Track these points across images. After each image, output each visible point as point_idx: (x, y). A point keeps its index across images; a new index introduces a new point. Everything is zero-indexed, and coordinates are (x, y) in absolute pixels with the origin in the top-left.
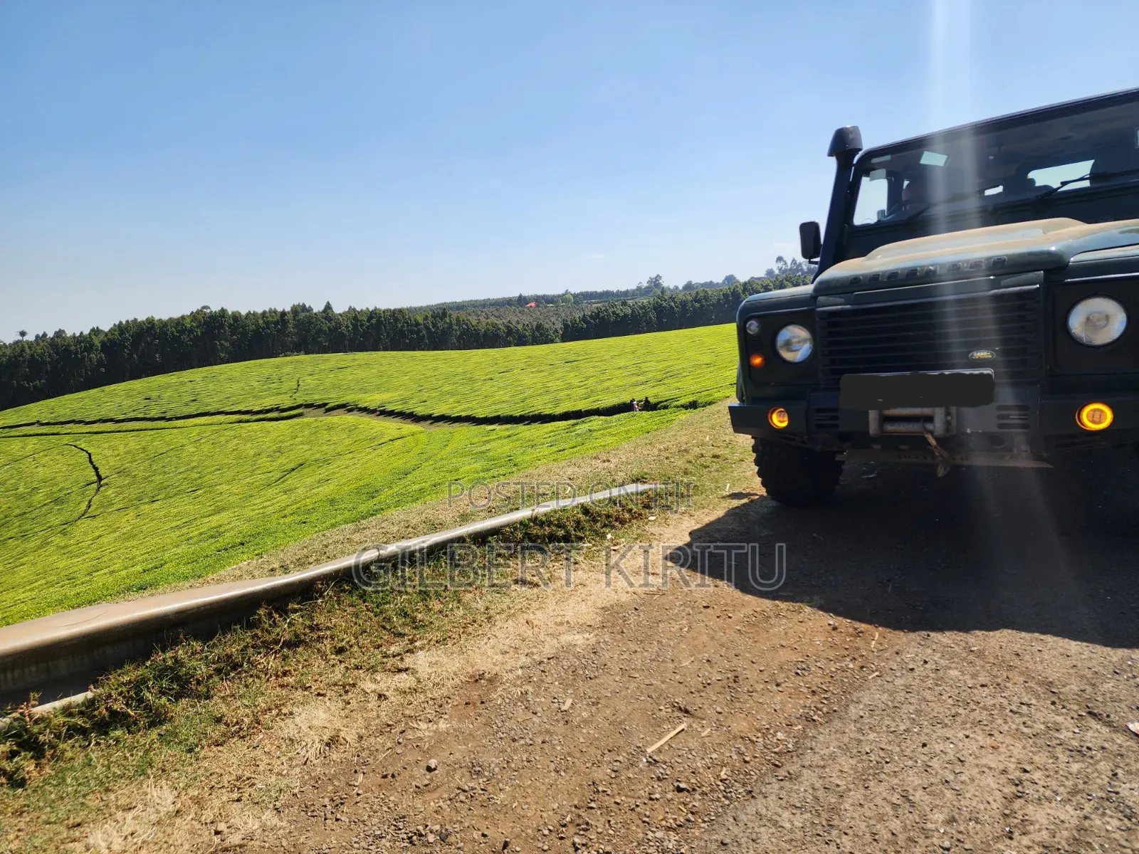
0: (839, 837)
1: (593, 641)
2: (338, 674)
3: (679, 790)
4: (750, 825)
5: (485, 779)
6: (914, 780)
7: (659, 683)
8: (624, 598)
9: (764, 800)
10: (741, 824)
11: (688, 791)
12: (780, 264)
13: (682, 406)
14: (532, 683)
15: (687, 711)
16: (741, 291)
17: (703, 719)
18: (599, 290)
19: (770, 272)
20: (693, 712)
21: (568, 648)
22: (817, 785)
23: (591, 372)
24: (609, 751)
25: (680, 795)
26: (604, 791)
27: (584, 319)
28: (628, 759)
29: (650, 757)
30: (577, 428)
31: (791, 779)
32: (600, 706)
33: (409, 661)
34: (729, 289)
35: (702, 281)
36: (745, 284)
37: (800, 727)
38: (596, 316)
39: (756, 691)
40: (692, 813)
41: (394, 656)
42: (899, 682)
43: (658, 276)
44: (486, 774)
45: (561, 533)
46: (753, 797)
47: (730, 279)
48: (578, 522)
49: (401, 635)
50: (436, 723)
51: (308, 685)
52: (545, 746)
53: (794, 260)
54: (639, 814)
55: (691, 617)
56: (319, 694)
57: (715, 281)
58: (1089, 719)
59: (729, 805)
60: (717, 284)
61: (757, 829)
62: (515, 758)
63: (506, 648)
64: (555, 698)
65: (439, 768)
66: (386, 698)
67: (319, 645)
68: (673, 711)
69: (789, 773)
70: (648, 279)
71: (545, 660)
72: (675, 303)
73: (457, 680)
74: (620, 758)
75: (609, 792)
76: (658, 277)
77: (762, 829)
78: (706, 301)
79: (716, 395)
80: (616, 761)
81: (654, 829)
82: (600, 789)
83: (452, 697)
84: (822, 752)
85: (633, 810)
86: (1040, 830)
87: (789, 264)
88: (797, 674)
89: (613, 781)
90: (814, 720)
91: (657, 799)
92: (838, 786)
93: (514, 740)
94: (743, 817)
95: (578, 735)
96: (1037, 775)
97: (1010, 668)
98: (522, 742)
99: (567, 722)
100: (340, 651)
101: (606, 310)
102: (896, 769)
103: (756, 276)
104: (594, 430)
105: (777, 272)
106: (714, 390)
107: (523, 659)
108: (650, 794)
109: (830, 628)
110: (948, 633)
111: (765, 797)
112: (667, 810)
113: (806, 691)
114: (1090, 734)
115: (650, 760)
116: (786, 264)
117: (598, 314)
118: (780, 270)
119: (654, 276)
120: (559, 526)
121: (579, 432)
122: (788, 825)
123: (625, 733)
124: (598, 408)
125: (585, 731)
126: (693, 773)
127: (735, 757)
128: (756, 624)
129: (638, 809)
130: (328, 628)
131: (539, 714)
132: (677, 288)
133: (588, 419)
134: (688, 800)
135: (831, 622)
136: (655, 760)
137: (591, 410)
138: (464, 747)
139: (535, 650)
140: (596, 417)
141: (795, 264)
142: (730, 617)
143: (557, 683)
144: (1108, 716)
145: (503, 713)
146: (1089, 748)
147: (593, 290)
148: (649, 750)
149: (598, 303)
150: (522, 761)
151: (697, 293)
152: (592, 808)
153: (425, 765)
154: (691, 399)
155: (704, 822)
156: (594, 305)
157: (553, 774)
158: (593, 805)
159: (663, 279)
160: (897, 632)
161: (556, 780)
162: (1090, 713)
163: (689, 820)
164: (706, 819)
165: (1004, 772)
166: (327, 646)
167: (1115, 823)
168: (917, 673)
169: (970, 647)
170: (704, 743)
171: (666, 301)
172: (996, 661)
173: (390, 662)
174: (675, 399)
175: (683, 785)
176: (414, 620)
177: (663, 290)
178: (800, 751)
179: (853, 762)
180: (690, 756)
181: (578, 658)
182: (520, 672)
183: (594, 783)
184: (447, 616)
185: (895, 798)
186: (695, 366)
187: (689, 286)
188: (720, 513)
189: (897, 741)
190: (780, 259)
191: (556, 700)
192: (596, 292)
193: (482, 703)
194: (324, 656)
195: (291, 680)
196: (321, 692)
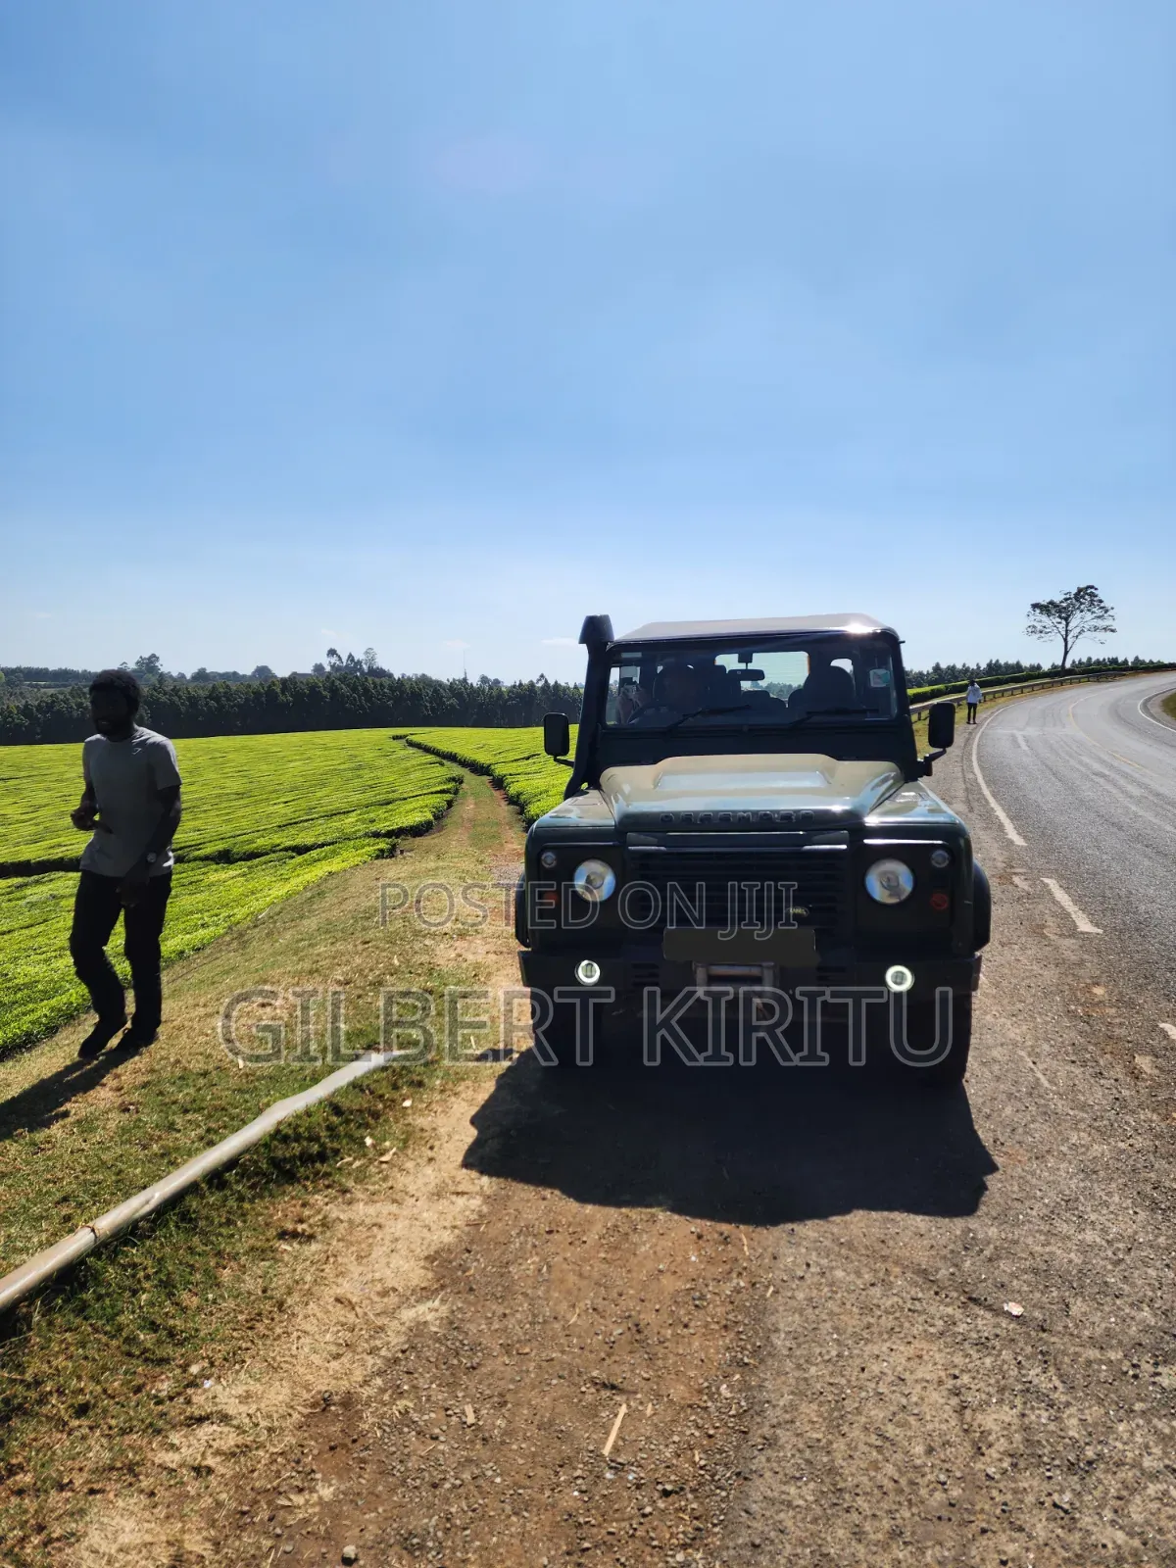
0: (854, 1501)
1: (444, 1310)
2: (98, 1452)
3: (666, 1494)
4: (768, 1514)
5: (434, 1553)
6: (878, 1414)
7: (560, 1355)
8: (448, 1237)
9: (761, 1480)
10: (758, 1517)
11: (677, 1493)
12: (334, 660)
13: (206, 858)
14: (406, 1395)
15: (613, 1387)
16: (278, 690)
17: (636, 1393)
18: (53, 667)
19: (319, 668)
20: (621, 1386)
21: (418, 1329)
22: (801, 1446)
23: (42, 797)
24: (561, 1466)
25: (670, 1499)
26: (587, 1523)
27: (26, 711)
28: (590, 1472)
29: (612, 1461)
30: (28, 892)
31: (770, 1445)
32: (509, 1406)
33: (200, 1401)
34: (261, 684)
35: (221, 671)
36: (284, 681)
37: (737, 1376)
38: (49, 707)
39: (668, 1340)
40: (696, 1518)
41: (171, 1399)
42: (800, 1296)
43: (153, 656)
44: (430, 1544)
45: (315, 1148)
46: (746, 1479)
47: (263, 671)
48: (330, 1128)
49: (163, 1361)
50: (312, 1490)
51: (66, 1481)
52: (481, 1482)
53: (350, 656)
54: (642, 1539)
55: (539, 1250)
56: (92, 1492)
57: (241, 673)
58: (971, 1305)
59: (727, 1496)
60: (244, 676)
61: (777, 1518)
62: (453, 1510)
63: (334, 1349)
64: (447, 1410)
65: (360, 1555)
66: (210, 1470)
67: (45, 1410)
68: (598, 1390)
69: (765, 1438)
70: (138, 658)
71: (400, 1355)
72: (180, 697)
73: (296, 1415)
74: (579, 1473)
75: (593, 1522)
76: (154, 658)
77: (782, 1515)
78: (228, 700)
79: (260, 842)
80: (577, 1478)
81: (670, 1553)
82: (581, 1520)
83: (305, 1443)
84: (781, 1403)
85: (633, 1536)
86: (998, 1439)
87: (344, 659)
88: (696, 1306)
89: (590, 1505)
90: (746, 1364)
91: (651, 1514)
92: (819, 1440)
93: (435, 1486)
94: (754, 1507)
95: (510, 1455)
96: (966, 1379)
97: (885, 1258)
98: (447, 1485)
99: (484, 1439)
100: (82, 1410)
101: (66, 701)
102: (857, 1405)
103: (301, 671)
104: (63, 897)
105: (328, 669)
106: (256, 834)
107: (370, 1360)
108: (639, 1510)
109: (694, 1237)
110: (809, 1223)
111: (761, 1476)
112: (669, 1523)
113: (717, 1327)
114: (980, 1322)
115: (613, 1464)
116: (340, 659)
117: (50, 706)
118: (333, 667)
119: (146, 655)
120: (310, 1139)
121: (34, 899)
122: (801, 1502)
123: (563, 1436)
124: (62, 859)
125: (515, 1447)
126: (668, 1467)
127: (697, 1434)
128: (618, 1244)
129: (638, 1533)
130: (50, 1377)
131: (442, 1439)
132: (182, 676)
133: (47, 876)
134: (683, 1503)
135: (693, 1229)
136: (620, 1464)
137: (48, 861)
138: (373, 1515)
139: (378, 1343)
140: (61, 874)
141: (353, 660)
142: (585, 1242)
143: (434, 1386)
144: (986, 1299)
145: (393, 1449)
146: (987, 1338)
147: (42, 666)
148: (606, 1451)
149: (49, 687)
150: (465, 1512)
151: (214, 687)
152: (588, 1549)
153: (338, 1558)
154: (221, 846)
155: (715, 1525)
156: (43, 690)
157: (514, 1519)
158: (586, 1545)
159: (160, 662)
160: (759, 1229)
161: (524, 1526)
162: (970, 1299)
163: (698, 1529)
164: (716, 1521)
165: (940, 1382)
166: (57, 1406)
167: (1045, 1414)
168: (809, 1282)
169: (838, 1239)
170: (656, 1425)
171: (165, 694)
172: (868, 1252)
173: (175, 1409)
174: (197, 846)
175: (669, 1487)
176: (171, 1334)
177: (162, 677)
178: (757, 1408)
179: (814, 1406)
180: (653, 1447)
181: (438, 1340)
182: (379, 1381)
183: (570, 1515)
184: (211, 1314)
185: (873, 1439)
186: (219, 796)
187: (201, 675)
188: (488, 1088)
189: (838, 1370)
190: (332, 652)
191: (450, 1412)
192: (46, 669)
193: (354, 1441)
194: (61, 1425)
195: (25, 1479)
196: (96, 1486)
